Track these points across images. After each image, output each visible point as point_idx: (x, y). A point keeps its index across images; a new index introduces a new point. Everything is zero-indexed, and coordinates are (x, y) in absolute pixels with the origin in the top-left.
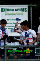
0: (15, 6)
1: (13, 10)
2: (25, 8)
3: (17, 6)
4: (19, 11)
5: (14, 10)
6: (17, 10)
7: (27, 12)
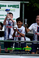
0: (8, 2)
1: (5, 6)
2: (17, 4)
3: (10, 3)
4: (11, 7)
5: (7, 6)
6: (9, 7)
7: (19, 9)
